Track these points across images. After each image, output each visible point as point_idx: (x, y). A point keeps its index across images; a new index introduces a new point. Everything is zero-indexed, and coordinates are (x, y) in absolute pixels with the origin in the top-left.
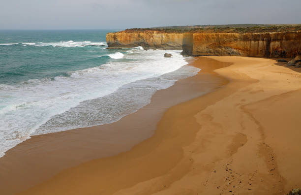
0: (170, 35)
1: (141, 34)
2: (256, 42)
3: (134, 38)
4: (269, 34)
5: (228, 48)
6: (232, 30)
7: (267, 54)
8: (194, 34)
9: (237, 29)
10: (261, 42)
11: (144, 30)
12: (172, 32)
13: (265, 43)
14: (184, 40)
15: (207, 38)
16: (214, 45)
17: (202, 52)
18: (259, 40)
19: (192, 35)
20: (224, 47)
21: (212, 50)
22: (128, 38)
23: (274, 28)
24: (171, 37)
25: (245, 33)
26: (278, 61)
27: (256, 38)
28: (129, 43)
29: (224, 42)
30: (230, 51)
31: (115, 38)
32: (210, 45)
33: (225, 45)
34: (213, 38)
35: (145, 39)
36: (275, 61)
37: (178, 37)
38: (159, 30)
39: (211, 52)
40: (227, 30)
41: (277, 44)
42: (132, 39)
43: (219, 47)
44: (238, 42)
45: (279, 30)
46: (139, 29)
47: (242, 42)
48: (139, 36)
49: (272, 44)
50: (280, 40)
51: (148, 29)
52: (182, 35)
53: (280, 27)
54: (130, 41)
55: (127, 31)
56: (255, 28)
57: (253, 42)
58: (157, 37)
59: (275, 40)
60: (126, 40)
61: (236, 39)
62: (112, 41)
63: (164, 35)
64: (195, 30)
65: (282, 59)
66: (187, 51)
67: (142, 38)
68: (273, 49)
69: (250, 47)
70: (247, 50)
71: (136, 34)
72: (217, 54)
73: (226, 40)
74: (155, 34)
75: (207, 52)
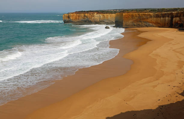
0: (105, 15)
1: (86, 15)
2: (164, 18)
3: (81, 17)
4: (172, 13)
5: (146, 22)
6: (148, 11)
7: (171, 25)
8: (124, 14)
9: (151, 10)
10: (167, 18)
11: (88, 12)
12: (107, 13)
13: (170, 18)
14: (116, 18)
15: (132, 16)
16: (137, 21)
17: (129, 25)
18: (166, 17)
19: (123, 15)
20: (143, 21)
21: (135, 24)
22: (78, 17)
23: (175, 10)
24: (106, 17)
25: (157, 12)
26: (179, 29)
27: (164, 16)
28: (78, 20)
29: (143, 19)
30: (147, 24)
31: (69, 17)
32: (134, 21)
33: (144, 21)
34: (136, 16)
35: (88, 18)
36: (176, 30)
37: (111, 16)
38: (98, 12)
39: (134, 25)
40: (145, 11)
41: (178, 19)
42: (80, 18)
43: (140, 22)
44: (152, 18)
45: (179, 10)
46: (85, 11)
47: (155, 19)
48: (85, 16)
49: (174, 19)
50: (179, 17)
51: (91, 11)
52: (114, 15)
53: (179, 9)
54: (79, 19)
55: (76, 12)
56: (163, 10)
57: (162, 18)
58: (97, 16)
59: (176, 17)
60: (76, 18)
61: (151, 17)
62: (67, 19)
63: (101, 15)
64: (124, 11)
66: (118, 24)
67: (87, 17)
68: (175, 22)
69: (160, 21)
70: (158, 23)
71: (82, 15)
72: (139, 26)
73: (144, 17)
74: (95, 14)
75: (132, 25)
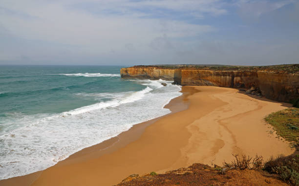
0: (165, 70)
1: (145, 69)
2: (225, 77)
3: (140, 72)
4: (233, 72)
5: (205, 80)
6: (208, 68)
7: (232, 85)
8: (182, 70)
9: (211, 68)
10: (228, 77)
11: (147, 67)
12: (167, 69)
13: (231, 77)
14: (175, 74)
15: (191, 73)
16: (196, 78)
17: (187, 83)
20: (203, 79)
21: (194, 81)
22: (136, 72)
23: (236, 68)
24: (166, 72)
25: (217, 70)
26: (240, 90)
27: (224, 74)
28: (136, 75)
29: (203, 76)
30: (207, 82)
31: (126, 71)
32: (193, 78)
34: (196, 73)
35: (147, 73)
36: (237, 90)
37: (171, 72)
38: (157, 67)
39: (194, 83)
40: (205, 68)
41: (239, 78)
42: (138, 73)
43: (200, 79)
44: (212, 77)
45: (239, 69)
46: (143, 66)
47: (215, 77)
48: (143, 71)
49: (235, 78)
50: (241, 76)
51: (150, 66)
52: (174, 70)
53: (240, 68)
55: (135, 67)
56: (223, 67)
57: (222, 77)
58: (156, 72)
59: (237, 76)
60: (134, 73)
61: (211, 75)
62: (125, 74)
63: (161, 70)
64: (183, 68)
65: (242, 89)
66: (177, 81)
67: (145, 72)
68: (236, 82)
69: (221, 80)
70: (218, 82)
71: (141, 69)
72: (198, 84)
73: (204, 75)
74: (154, 69)
75: (191, 83)
